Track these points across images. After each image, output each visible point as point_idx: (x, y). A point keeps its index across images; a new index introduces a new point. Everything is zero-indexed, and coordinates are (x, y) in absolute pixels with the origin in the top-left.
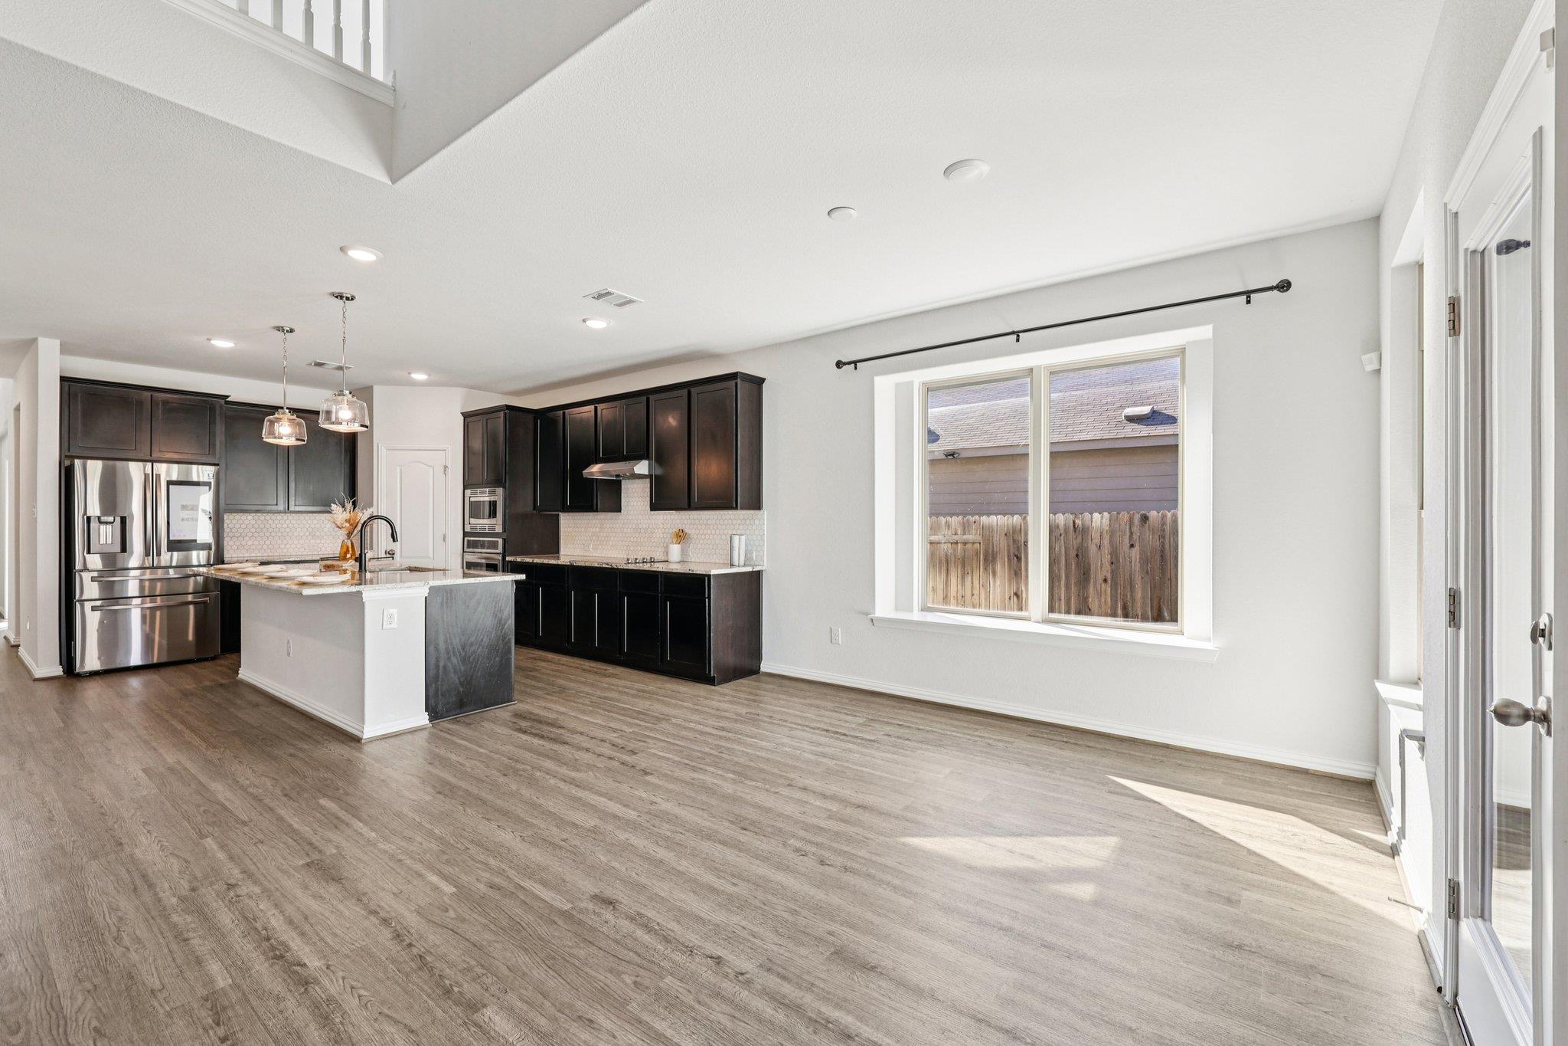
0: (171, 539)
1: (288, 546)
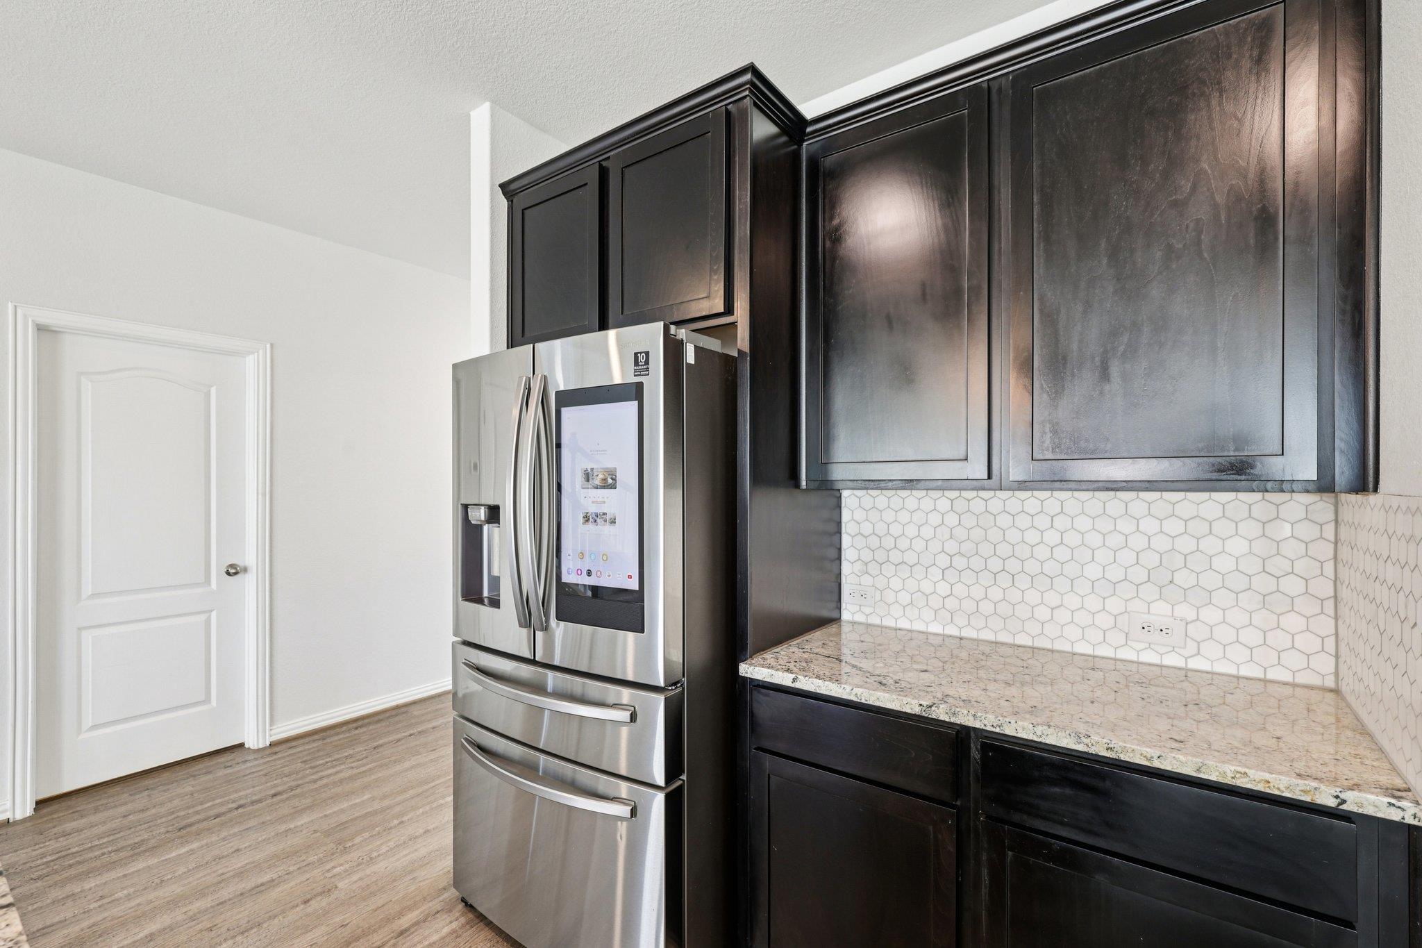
0: (564, 580)
1: (1063, 616)
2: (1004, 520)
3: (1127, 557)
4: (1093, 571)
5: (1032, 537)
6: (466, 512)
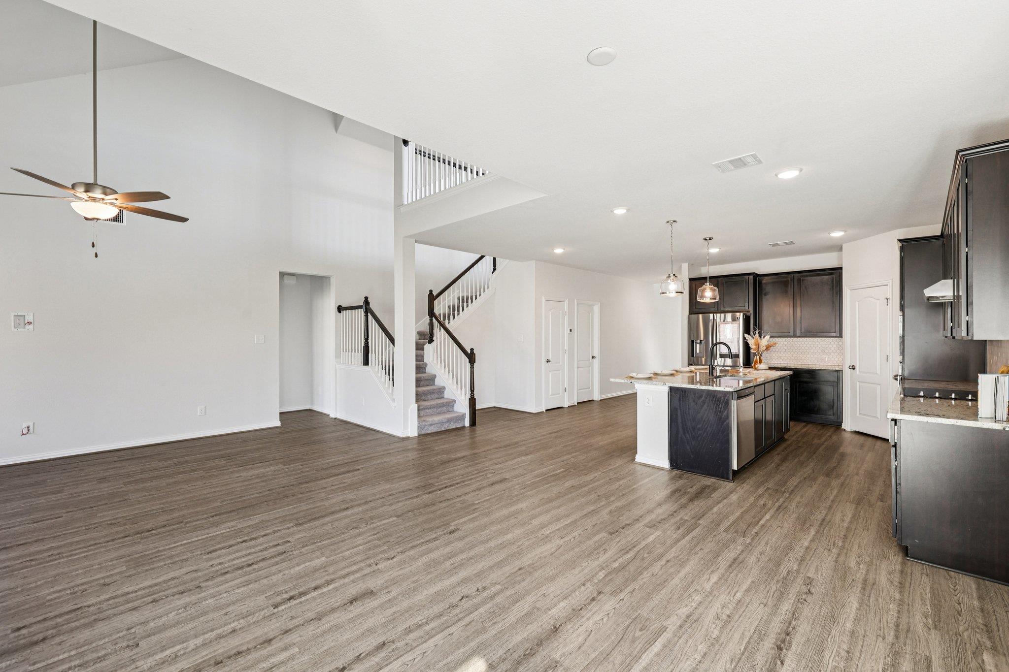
2: (796, 343)
6: (693, 342)
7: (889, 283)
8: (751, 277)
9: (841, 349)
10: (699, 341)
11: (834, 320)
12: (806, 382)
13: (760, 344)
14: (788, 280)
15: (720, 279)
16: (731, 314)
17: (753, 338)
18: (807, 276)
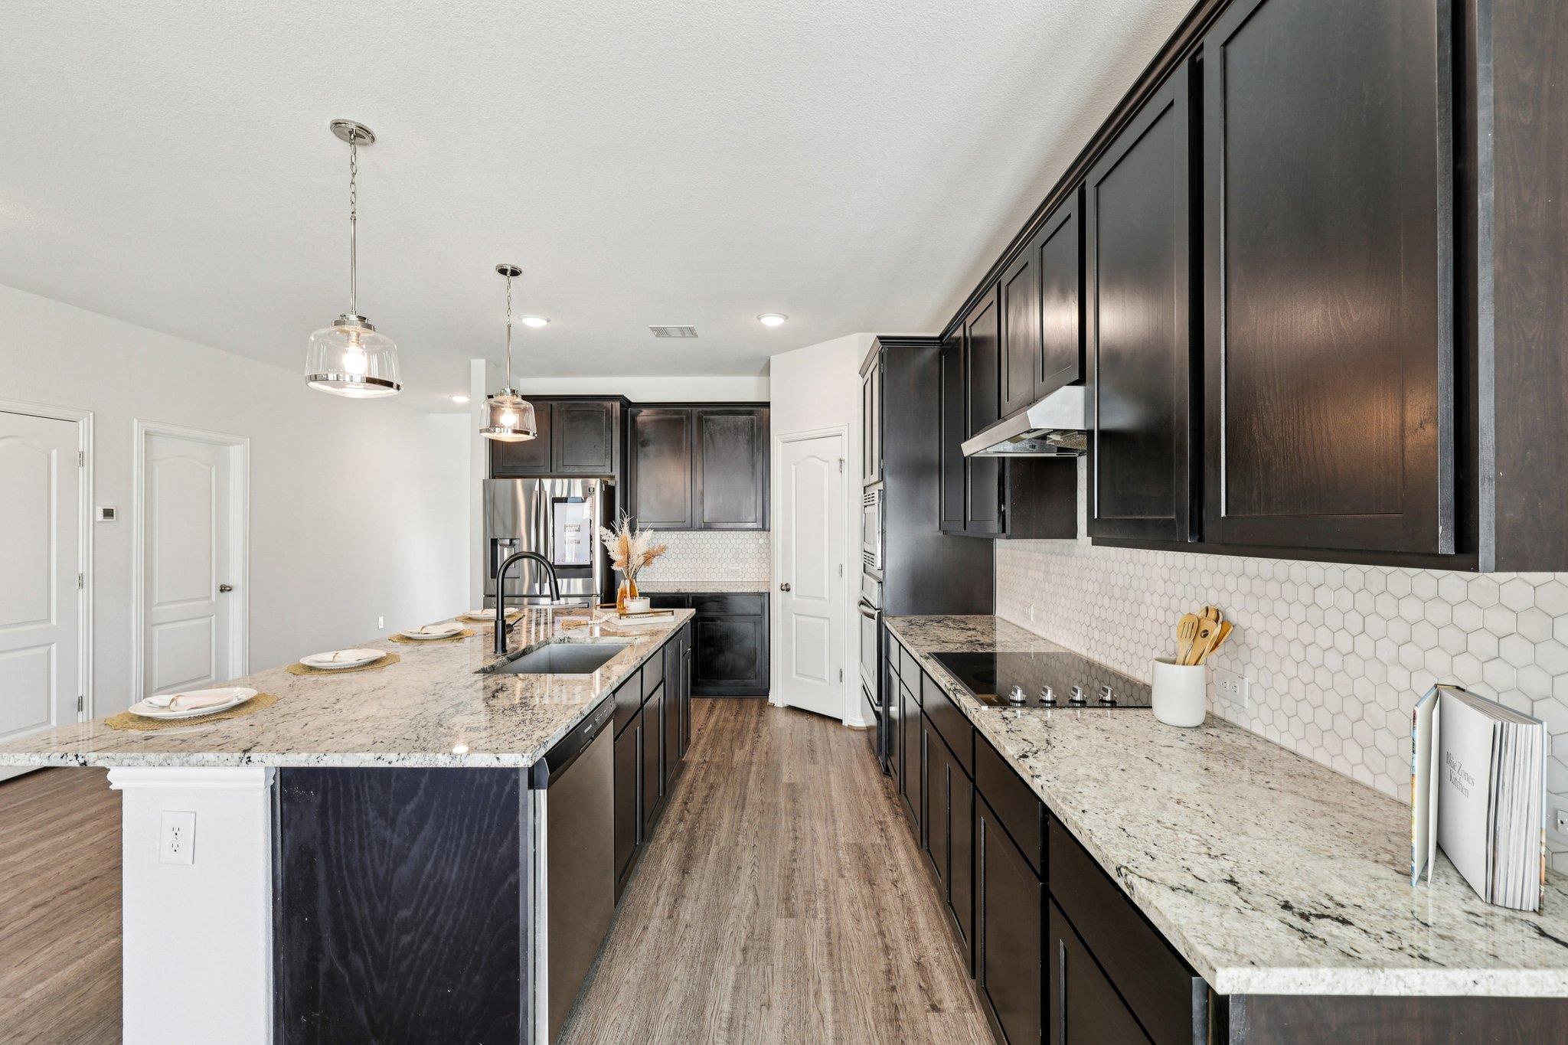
2: (694, 541)
3: (728, 551)
4: (719, 556)
5: (702, 546)
6: (494, 542)
7: (843, 430)
8: (617, 405)
9: (767, 554)
10: (507, 542)
11: (753, 498)
12: (712, 620)
13: (632, 551)
14: (682, 419)
15: (555, 403)
16: (581, 480)
17: (617, 536)
18: (713, 413)
